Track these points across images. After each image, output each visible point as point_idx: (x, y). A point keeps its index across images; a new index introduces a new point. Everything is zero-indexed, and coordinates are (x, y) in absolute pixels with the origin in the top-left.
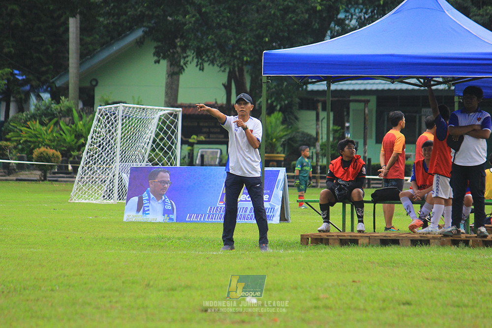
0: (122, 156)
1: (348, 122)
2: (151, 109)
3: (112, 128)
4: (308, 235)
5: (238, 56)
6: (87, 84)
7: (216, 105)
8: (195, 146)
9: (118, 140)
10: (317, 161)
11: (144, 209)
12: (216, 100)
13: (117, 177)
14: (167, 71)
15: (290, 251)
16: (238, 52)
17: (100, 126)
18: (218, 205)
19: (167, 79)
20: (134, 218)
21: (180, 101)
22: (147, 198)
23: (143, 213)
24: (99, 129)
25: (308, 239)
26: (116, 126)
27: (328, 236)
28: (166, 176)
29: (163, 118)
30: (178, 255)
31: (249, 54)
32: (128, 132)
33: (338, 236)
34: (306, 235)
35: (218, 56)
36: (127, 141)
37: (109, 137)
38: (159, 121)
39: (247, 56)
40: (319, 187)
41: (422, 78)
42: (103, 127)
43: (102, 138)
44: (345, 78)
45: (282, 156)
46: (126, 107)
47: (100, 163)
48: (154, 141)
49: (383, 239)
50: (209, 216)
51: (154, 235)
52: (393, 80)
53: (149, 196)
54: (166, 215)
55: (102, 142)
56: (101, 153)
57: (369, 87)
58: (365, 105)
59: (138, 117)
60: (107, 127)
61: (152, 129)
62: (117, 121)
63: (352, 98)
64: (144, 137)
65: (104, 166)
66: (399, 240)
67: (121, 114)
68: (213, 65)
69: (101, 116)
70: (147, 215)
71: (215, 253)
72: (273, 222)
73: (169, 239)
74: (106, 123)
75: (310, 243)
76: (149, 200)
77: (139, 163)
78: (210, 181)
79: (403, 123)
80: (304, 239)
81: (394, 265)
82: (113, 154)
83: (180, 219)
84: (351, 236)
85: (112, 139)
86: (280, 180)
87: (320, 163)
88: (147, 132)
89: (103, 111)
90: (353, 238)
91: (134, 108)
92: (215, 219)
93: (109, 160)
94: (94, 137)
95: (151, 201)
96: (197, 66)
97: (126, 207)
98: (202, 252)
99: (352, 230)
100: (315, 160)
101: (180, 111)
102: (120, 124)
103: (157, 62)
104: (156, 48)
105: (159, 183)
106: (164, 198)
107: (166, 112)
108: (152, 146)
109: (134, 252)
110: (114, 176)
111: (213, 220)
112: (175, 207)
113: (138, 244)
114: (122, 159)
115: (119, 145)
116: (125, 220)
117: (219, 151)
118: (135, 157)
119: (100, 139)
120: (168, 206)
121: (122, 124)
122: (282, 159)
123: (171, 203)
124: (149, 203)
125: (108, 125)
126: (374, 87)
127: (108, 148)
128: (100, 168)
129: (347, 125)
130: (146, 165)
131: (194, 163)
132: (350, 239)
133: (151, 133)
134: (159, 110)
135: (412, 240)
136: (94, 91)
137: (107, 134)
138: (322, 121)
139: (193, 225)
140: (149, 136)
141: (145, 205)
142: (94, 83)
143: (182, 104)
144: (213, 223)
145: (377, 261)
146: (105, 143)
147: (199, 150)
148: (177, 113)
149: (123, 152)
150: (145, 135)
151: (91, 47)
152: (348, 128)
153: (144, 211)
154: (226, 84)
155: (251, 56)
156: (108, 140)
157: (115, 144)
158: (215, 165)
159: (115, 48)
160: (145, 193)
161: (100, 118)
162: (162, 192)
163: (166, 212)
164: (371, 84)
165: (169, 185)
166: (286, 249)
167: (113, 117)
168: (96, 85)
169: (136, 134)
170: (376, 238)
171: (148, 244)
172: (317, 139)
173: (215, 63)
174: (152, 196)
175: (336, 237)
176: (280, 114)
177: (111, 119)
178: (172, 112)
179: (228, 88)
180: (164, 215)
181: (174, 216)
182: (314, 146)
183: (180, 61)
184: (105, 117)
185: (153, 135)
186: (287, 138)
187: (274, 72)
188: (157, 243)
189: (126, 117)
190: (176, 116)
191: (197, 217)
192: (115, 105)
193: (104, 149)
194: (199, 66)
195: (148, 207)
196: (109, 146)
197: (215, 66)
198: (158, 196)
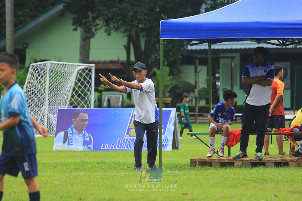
0: (50, 101)
1: (218, 73)
2: (71, 65)
3: (42, 80)
4: (196, 159)
5: (136, 24)
6: (20, 47)
7: (119, 62)
8: (103, 93)
9: (47, 89)
10: (196, 103)
11: (69, 141)
12: (118, 57)
13: (46, 117)
14: (81, 36)
15: (183, 172)
16: (136, 21)
17: (32, 78)
18: (125, 137)
19: (81, 42)
20: (61, 148)
21: (91, 59)
22: (71, 132)
23: (68, 144)
24: (32, 81)
25: (196, 162)
26: (45, 78)
27: (211, 160)
28: (86, 116)
29: (80, 71)
30: (99, 176)
31: (144, 23)
32: (54, 83)
33: (219, 160)
34: (194, 159)
35: (121, 24)
36: (53, 89)
37: (39, 87)
38: (78, 74)
39: (142, 24)
40: (197, 123)
41: (281, 39)
42: (35, 79)
43: (34, 87)
44: (223, 40)
45: (169, 100)
46: (53, 64)
47: (33, 107)
48: (74, 89)
49: (253, 163)
50: (118, 146)
51: (78, 161)
52: (259, 41)
53: (73, 131)
54: (86, 146)
55: (34, 90)
56: (34, 99)
57: (234, 47)
58: (232, 60)
59: (61, 71)
60: (38, 79)
61: (72, 80)
62: (46, 75)
63: (221, 55)
64: (66, 86)
65: (36, 108)
66: (265, 163)
67: (48, 69)
68: (118, 32)
69: (33, 70)
70: (71, 146)
71: (126, 174)
72: (167, 150)
73: (90, 163)
74: (38, 76)
75: (197, 165)
76: (72, 134)
77: (62, 106)
78: (119, 119)
79: (282, 73)
80: (193, 162)
81: (264, 181)
82: (43, 99)
83: (97, 148)
84: (228, 160)
85: (42, 88)
86: (172, 118)
87: (198, 105)
88: (69, 83)
89: (35, 67)
90: (230, 161)
91: (58, 64)
92: (123, 148)
93: (40, 104)
94: (29, 87)
95: (74, 135)
96: (105, 32)
97: (55, 140)
98: (116, 173)
99: (229, 155)
100: (194, 102)
101: (93, 66)
102: (48, 77)
103: (75, 30)
104: (73, 19)
105: (80, 121)
106: (83, 132)
107: (83, 67)
108: (72, 93)
109: (65, 174)
110: (44, 116)
111: (122, 149)
112: (92, 139)
113: (67, 167)
114: (50, 103)
115: (47, 92)
116: (54, 149)
117: (121, 97)
118: (59, 102)
119: (33, 88)
120: (87, 139)
121: (50, 77)
122: (169, 102)
123: (89, 136)
124: (73, 136)
125: (39, 78)
126: (238, 47)
127: (39, 95)
128: (33, 110)
129: (217, 75)
130: (68, 107)
131: (102, 106)
132: (227, 162)
133: (72, 83)
134: (77, 65)
135: (274, 163)
136: (25, 51)
137: (38, 85)
138: (199, 72)
139: (106, 153)
140: (70, 86)
141: (69, 138)
142: (25, 46)
143: (92, 61)
144: (121, 151)
145: (251, 178)
146: (36, 91)
147: (106, 96)
148: (91, 68)
149: (51, 98)
150: (67, 85)
151: (22, 18)
152: (218, 78)
153: (69, 142)
154: (127, 46)
155: (145, 24)
156: (39, 89)
157: (44, 92)
158: (118, 107)
159: (41, 19)
160: (70, 128)
161: (32, 72)
162: (82, 128)
163: (86, 143)
164: (241, 44)
165: (87, 122)
166: (180, 170)
167: (43, 71)
168: (27, 47)
169: (60, 84)
170: (247, 161)
171: (75, 167)
172: (195, 87)
173: (119, 30)
174: (75, 131)
175: (217, 161)
176: (168, 68)
177: (41, 73)
178: (87, 67)
179: (128, 48)
180: (84, 145)
181: (92, 146)
182: (193, 92)
183: (91, 29)
184: (37, 72)
185: (73, 85)
186: (173, 86)
187: (169, 36)
188: (81, 167)
189: (52, 71)
190: (90, 70)
191: (109, 146)
192: (44, 62)
193: (36, 95)
194: (107, 33)
195: (72, 139)
196: (40, 93)
197: (119, 33)
198: (80, 131)
